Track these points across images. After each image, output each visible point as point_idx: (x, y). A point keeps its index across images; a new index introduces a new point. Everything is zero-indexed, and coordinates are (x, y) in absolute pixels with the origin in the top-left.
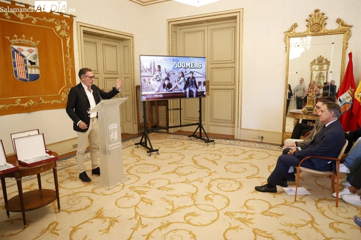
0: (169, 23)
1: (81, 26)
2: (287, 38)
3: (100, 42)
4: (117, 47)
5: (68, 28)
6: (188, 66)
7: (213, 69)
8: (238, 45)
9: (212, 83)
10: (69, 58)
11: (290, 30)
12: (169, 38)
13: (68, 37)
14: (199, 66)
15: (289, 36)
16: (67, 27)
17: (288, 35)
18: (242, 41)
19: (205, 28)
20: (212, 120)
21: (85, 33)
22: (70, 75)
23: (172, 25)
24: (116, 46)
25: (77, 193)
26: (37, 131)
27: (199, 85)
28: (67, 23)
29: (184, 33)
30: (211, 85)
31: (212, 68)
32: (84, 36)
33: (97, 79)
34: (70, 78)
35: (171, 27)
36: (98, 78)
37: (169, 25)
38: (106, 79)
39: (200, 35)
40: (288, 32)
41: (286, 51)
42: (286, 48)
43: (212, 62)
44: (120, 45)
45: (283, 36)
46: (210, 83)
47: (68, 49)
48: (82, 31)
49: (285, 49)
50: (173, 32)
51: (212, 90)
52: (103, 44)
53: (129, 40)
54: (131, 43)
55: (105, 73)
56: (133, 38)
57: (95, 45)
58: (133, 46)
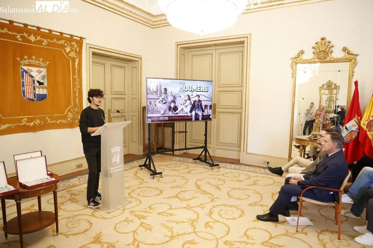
0: (177, 46)
1: (90, 47)
2: (294, 65)
3: (108, 63)
4: (126, 68)
5: (78, 49)
6: (194, 89)
8: (245, 69)
9: (219, 106)
10: (77, 78)
11: (297, 57)
12: (177, 61)
13: (77, 58)
14: (206, 90)
15: (295, 63)
16: (76, 49)
17: (294, 61)
18: (250, 66)
19: (213, 52)
20: (219, 143)
21: (94, 54)
22: (77, 95)
23: (180, 47)
24: (124, 67)
25: (77, 216)
26: (40, 152)
27: (205, 109)
28: (76, 45)
29: (192, 56)
31: (219, 92)
32: (92, 57)
34: (77, 98)
35: (180, 50)
36: (105, 99)
37: (177, 48)
38: (113, 99)
39: (207, 59)
40: (295, 58)
43: (219, 86)
44: (128, 66)
45: (290, 62)
46: (217, 106)
47: (77, 69)
48: (91, 52)
49: (292, 75)
50: (182, 54)
51: (219, 113)
52: (111, 64)
53: (137, 62)
54: (140, 64)
55: (112, 94)
56: (141, 60)
57: (104, 65)
58: (141, 68)
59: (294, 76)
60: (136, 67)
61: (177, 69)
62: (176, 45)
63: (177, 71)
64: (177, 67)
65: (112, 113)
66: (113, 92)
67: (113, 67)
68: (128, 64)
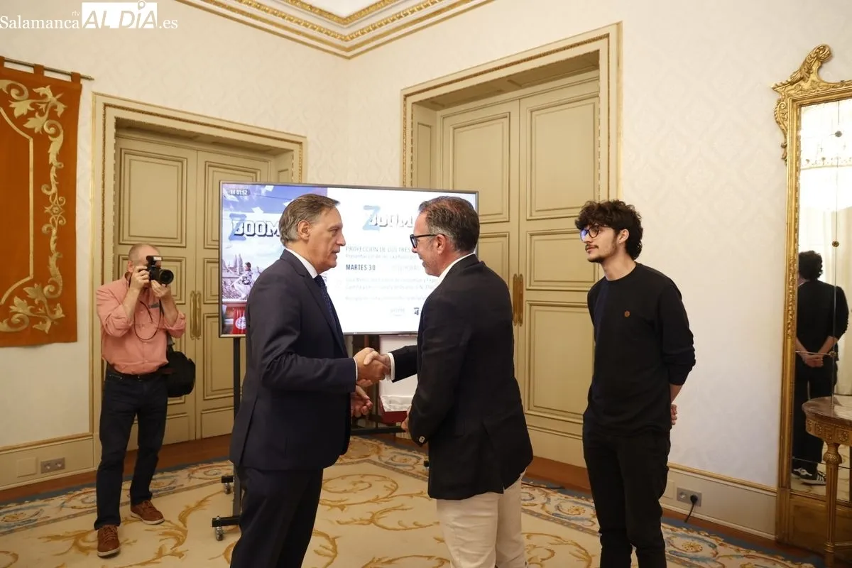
0: (405, 100)
1: (106, 105)
2: (790, 110)
3: (196, 159)
4: (259, 173)
5: (61, 109)
7: (534, 238)
8: (603, 150)
9: (533, 283)
10: (54, 195)
11: (798, 76)
12: (405, 144)
13: (55, 135)
15: (794, 101)
16: (55, 107)
17: (789, 96)
18: (618, 134)
19: (512, 107)
20: (532, 407)
21: (123, 126)
22: (53, 246)
23: (413, 103)
28: (54, 95)
29: (455, 129)
30: (528, 290)
31: (532, 235)
32: (117, 136)
33: (178, 264)
34: (51, 255)
35: (412, 110)
36: (180, 261)
37: (405, 105)
38: (208, 262)
39: (497, 128)
40: (792, 83)
41: (785, 159)
42: (784, 147)
43: (531, 215)
44: (268, 168)
45: (771, 101)
46: (526, 285)
47: (53, 169)
48: (114, 121)
49: (781, 151)
50: (419, 124)
51: (531, 305)
52: (206, 162)
53: (290, 153)
54: (296, 161)
55: (206, 247)
56: (301, 148)
57: (180, 164)
58: (301, 170)
59: (790, 154)
60: (287, 170)
61: (404, 169)
62: (403, 97)
63: (404, 176)
64: (404, 163)
65: (205, 304)
66: (210, 242)
67: (211, 169)
68: (267, 162)
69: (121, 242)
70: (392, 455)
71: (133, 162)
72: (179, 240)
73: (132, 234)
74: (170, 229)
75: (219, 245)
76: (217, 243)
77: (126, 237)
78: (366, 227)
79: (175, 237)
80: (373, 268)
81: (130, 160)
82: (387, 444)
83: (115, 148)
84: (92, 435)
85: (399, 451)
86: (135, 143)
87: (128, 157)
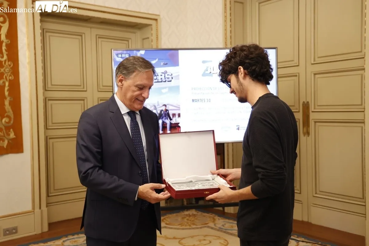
1: (33, 1)
3: (90, 32)
7: (317, 76)
9: (316, 107)
10: (5, 61)
13: (4, 23)
20: (318, 192)
22: (6, 93)
29: (259, 3)
30: (313, 112)
31: (315, 74)
32: (41, 21)
33: (82, 102)
34: (6, 98)
36: (84, 100)
43: (314, 60)
44: (135, 37)
46: (312, 108)
47: (4, 44)
50: (235, 2)
51: (315, 122)
52: (96, 35)
53: (150, 27)
54: (154, 32)
55: (99, 90)
56: (157, 23)
57: (80, 37)
58: (157, 38)
60: (148, 38)
61: (226, 34)
63: (226, 38)
64: (226, 30)
66: (101, 87)
67: (100, 40)
68: (135, 33)
69: (47, 89)
70: (223, 223)
71: (51, 37)
72: (82, 87)
73: (53, 83)
74: (75, 80)
75: (113, 89)
76: (112, 88)
77: (49, 85)
78: (204, 75)
79: (80, 85)
80: (209, 100)
81: (49, 36)
82: (219, 216)
83: (41, 29)
84: (34, 212)
85: (227, 220)
86: (52, 25)
87: (48, 34)
